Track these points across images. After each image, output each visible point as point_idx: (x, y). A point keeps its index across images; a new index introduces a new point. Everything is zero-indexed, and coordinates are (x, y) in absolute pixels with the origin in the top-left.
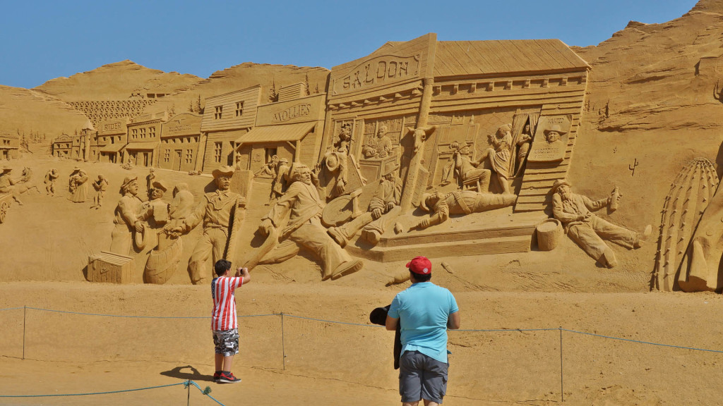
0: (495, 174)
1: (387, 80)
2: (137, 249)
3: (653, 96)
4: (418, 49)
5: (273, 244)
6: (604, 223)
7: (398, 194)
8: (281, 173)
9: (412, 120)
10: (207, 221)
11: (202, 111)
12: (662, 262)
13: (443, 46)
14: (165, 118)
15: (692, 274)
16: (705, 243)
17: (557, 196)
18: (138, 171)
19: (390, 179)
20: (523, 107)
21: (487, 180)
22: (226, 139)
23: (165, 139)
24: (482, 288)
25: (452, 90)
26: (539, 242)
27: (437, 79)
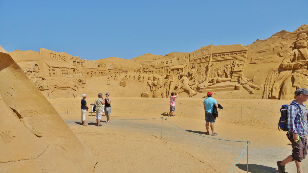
0: (226, 74)
1: (202, 55)
2: (151, 91)
3: (263, 56)
4: (209, 48)
5: (178, 89)
6: (251, 84)
7: (205, 78)
8: (180, 75)
9: (208, 63)
10: (165, 85)
11: (164, 63)
12: (265, 92)
13: (214, 47)
14: (156, 64)
15: (272, 95)
16: (275, 88)
17: (240, 78)
18: (151, 75)
19: (203, 75)
20: (232, 59)
21: (224, 75)
22: (168, 68)
23: (156, 68)
24: (223, 98)
25: (216, 56)
26: (236, 88)
27: (213, 54)
